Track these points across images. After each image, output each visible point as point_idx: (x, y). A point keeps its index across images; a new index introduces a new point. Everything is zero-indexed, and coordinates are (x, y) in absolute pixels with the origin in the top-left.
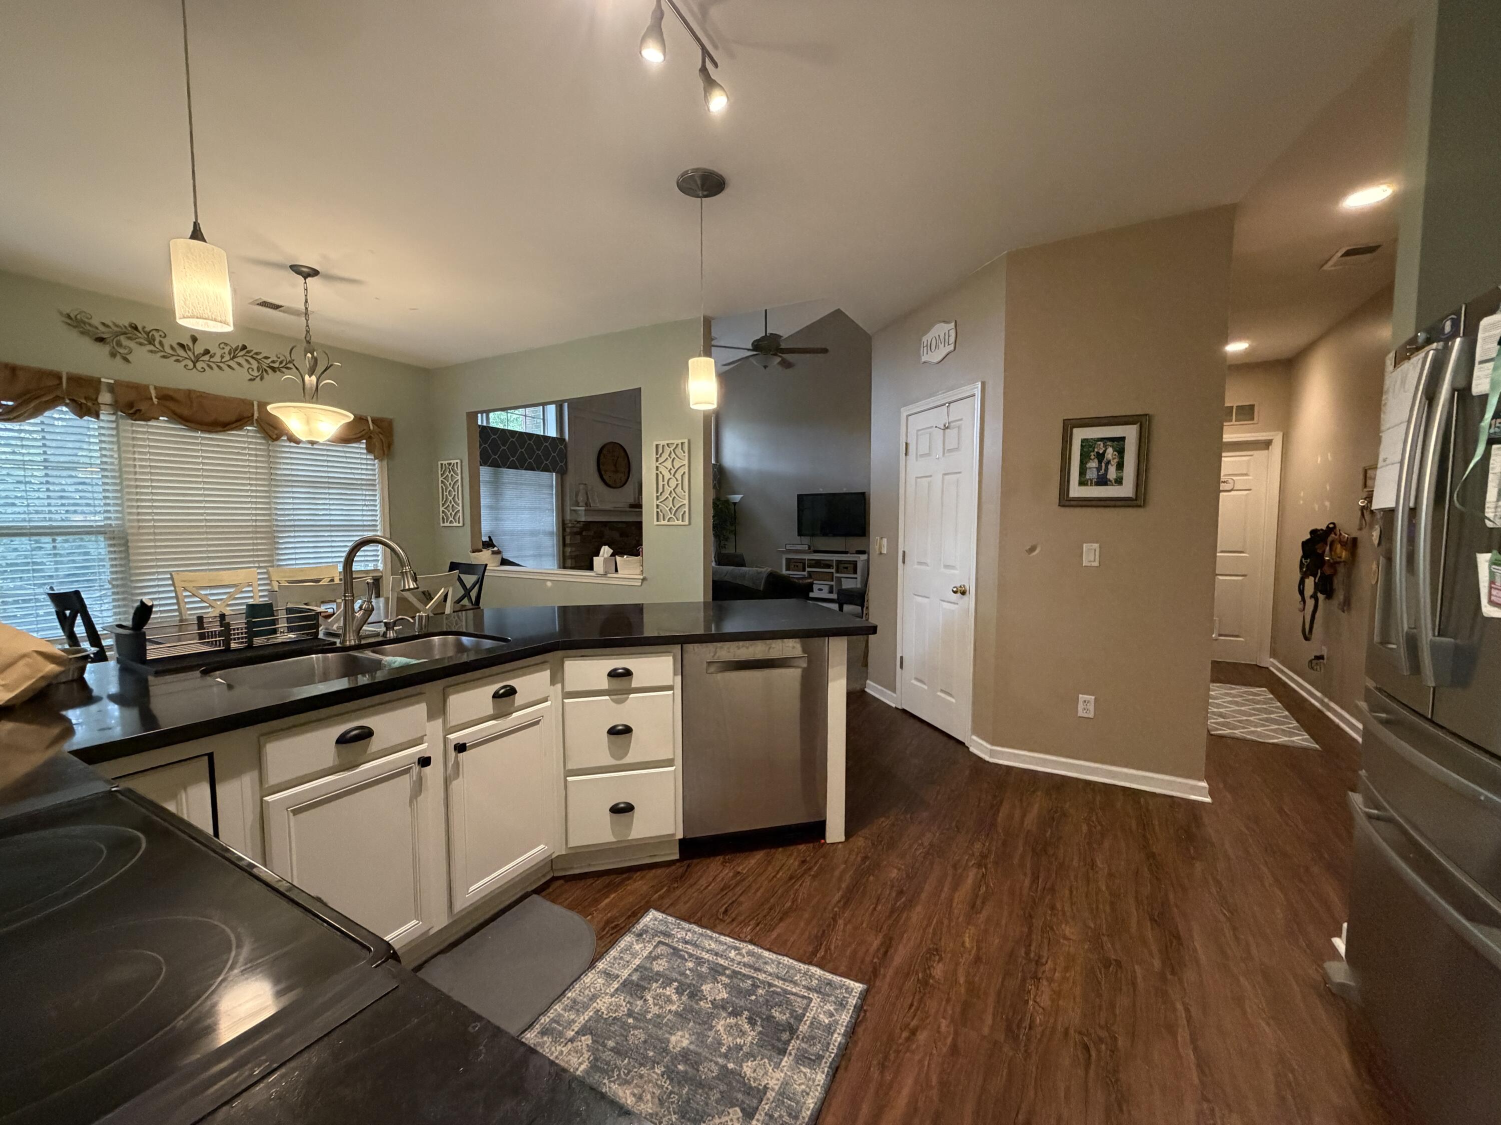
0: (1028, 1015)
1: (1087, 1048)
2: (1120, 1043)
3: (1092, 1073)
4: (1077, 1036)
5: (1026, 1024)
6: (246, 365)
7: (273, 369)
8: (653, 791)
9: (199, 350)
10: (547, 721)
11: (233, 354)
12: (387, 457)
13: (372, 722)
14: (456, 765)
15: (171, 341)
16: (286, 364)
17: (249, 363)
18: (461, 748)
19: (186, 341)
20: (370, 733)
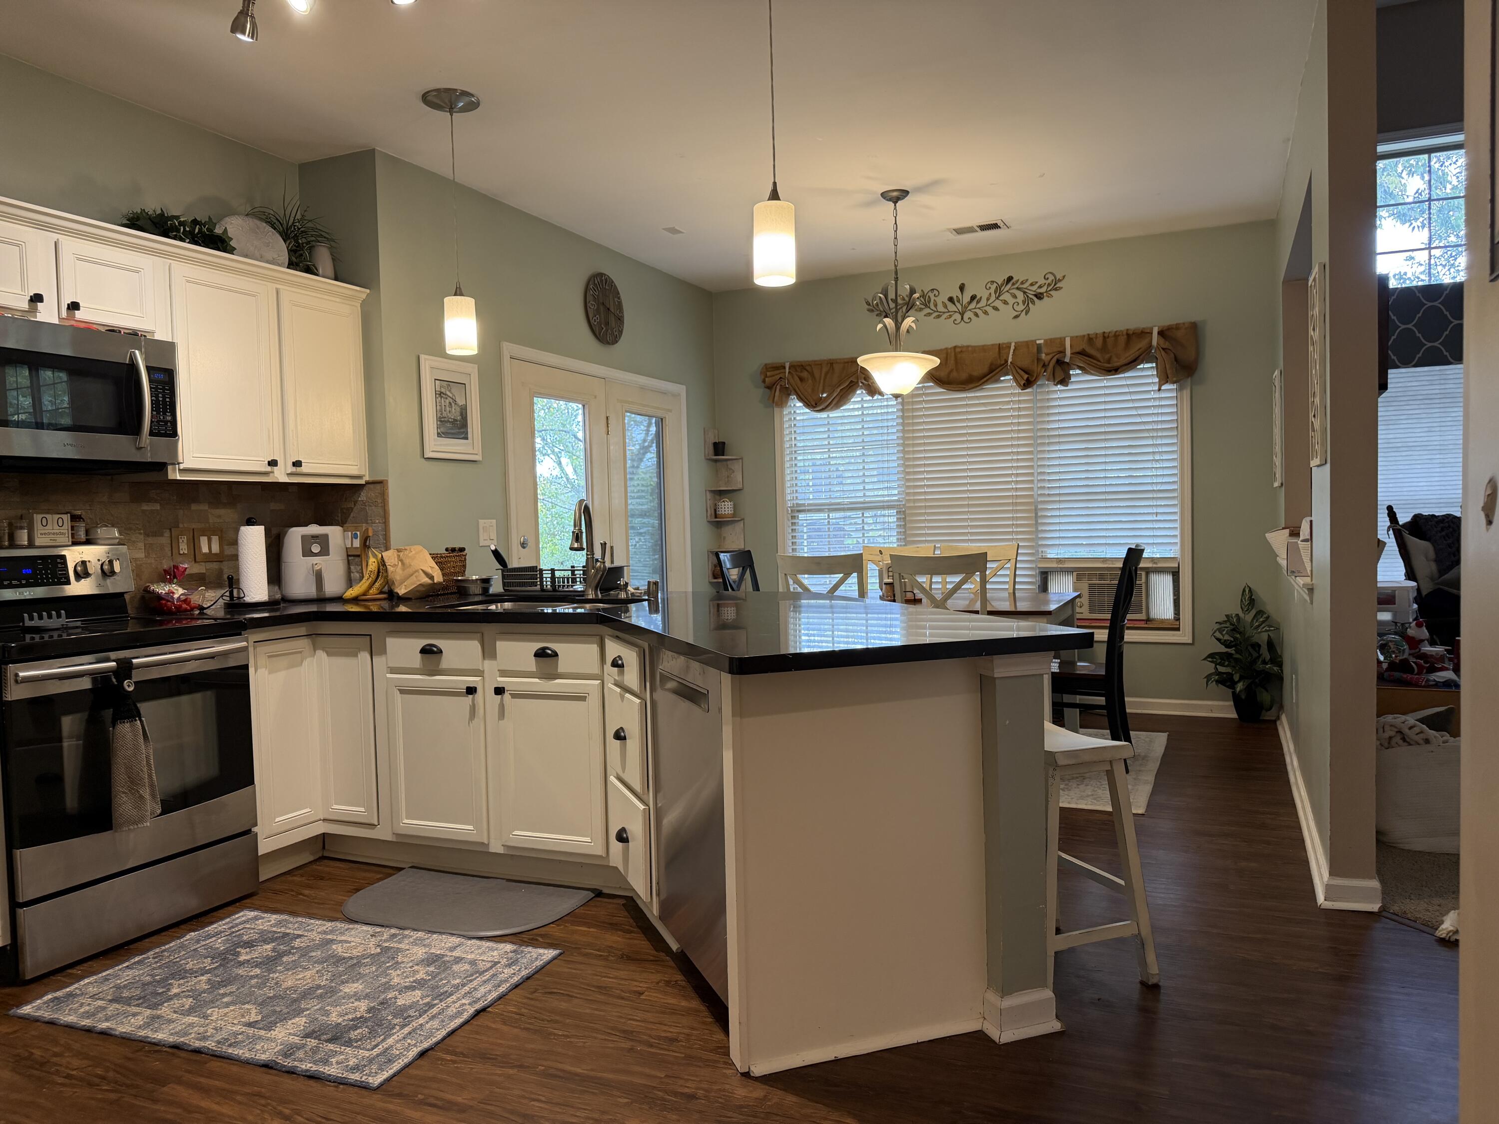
6: (1011, 301)
7: (1039, 296)
8: (636, 829)
9: (966, 299)
10: (594, 701)
11: (999, 292)
12: (1189, 379)
13: (440, 643)
14: (502, 707)
15: (943, 298)
16: (1055, 285)
17: (1015, 297)
18: (499, 691)
19: (956, 293)
20: (440, 652)
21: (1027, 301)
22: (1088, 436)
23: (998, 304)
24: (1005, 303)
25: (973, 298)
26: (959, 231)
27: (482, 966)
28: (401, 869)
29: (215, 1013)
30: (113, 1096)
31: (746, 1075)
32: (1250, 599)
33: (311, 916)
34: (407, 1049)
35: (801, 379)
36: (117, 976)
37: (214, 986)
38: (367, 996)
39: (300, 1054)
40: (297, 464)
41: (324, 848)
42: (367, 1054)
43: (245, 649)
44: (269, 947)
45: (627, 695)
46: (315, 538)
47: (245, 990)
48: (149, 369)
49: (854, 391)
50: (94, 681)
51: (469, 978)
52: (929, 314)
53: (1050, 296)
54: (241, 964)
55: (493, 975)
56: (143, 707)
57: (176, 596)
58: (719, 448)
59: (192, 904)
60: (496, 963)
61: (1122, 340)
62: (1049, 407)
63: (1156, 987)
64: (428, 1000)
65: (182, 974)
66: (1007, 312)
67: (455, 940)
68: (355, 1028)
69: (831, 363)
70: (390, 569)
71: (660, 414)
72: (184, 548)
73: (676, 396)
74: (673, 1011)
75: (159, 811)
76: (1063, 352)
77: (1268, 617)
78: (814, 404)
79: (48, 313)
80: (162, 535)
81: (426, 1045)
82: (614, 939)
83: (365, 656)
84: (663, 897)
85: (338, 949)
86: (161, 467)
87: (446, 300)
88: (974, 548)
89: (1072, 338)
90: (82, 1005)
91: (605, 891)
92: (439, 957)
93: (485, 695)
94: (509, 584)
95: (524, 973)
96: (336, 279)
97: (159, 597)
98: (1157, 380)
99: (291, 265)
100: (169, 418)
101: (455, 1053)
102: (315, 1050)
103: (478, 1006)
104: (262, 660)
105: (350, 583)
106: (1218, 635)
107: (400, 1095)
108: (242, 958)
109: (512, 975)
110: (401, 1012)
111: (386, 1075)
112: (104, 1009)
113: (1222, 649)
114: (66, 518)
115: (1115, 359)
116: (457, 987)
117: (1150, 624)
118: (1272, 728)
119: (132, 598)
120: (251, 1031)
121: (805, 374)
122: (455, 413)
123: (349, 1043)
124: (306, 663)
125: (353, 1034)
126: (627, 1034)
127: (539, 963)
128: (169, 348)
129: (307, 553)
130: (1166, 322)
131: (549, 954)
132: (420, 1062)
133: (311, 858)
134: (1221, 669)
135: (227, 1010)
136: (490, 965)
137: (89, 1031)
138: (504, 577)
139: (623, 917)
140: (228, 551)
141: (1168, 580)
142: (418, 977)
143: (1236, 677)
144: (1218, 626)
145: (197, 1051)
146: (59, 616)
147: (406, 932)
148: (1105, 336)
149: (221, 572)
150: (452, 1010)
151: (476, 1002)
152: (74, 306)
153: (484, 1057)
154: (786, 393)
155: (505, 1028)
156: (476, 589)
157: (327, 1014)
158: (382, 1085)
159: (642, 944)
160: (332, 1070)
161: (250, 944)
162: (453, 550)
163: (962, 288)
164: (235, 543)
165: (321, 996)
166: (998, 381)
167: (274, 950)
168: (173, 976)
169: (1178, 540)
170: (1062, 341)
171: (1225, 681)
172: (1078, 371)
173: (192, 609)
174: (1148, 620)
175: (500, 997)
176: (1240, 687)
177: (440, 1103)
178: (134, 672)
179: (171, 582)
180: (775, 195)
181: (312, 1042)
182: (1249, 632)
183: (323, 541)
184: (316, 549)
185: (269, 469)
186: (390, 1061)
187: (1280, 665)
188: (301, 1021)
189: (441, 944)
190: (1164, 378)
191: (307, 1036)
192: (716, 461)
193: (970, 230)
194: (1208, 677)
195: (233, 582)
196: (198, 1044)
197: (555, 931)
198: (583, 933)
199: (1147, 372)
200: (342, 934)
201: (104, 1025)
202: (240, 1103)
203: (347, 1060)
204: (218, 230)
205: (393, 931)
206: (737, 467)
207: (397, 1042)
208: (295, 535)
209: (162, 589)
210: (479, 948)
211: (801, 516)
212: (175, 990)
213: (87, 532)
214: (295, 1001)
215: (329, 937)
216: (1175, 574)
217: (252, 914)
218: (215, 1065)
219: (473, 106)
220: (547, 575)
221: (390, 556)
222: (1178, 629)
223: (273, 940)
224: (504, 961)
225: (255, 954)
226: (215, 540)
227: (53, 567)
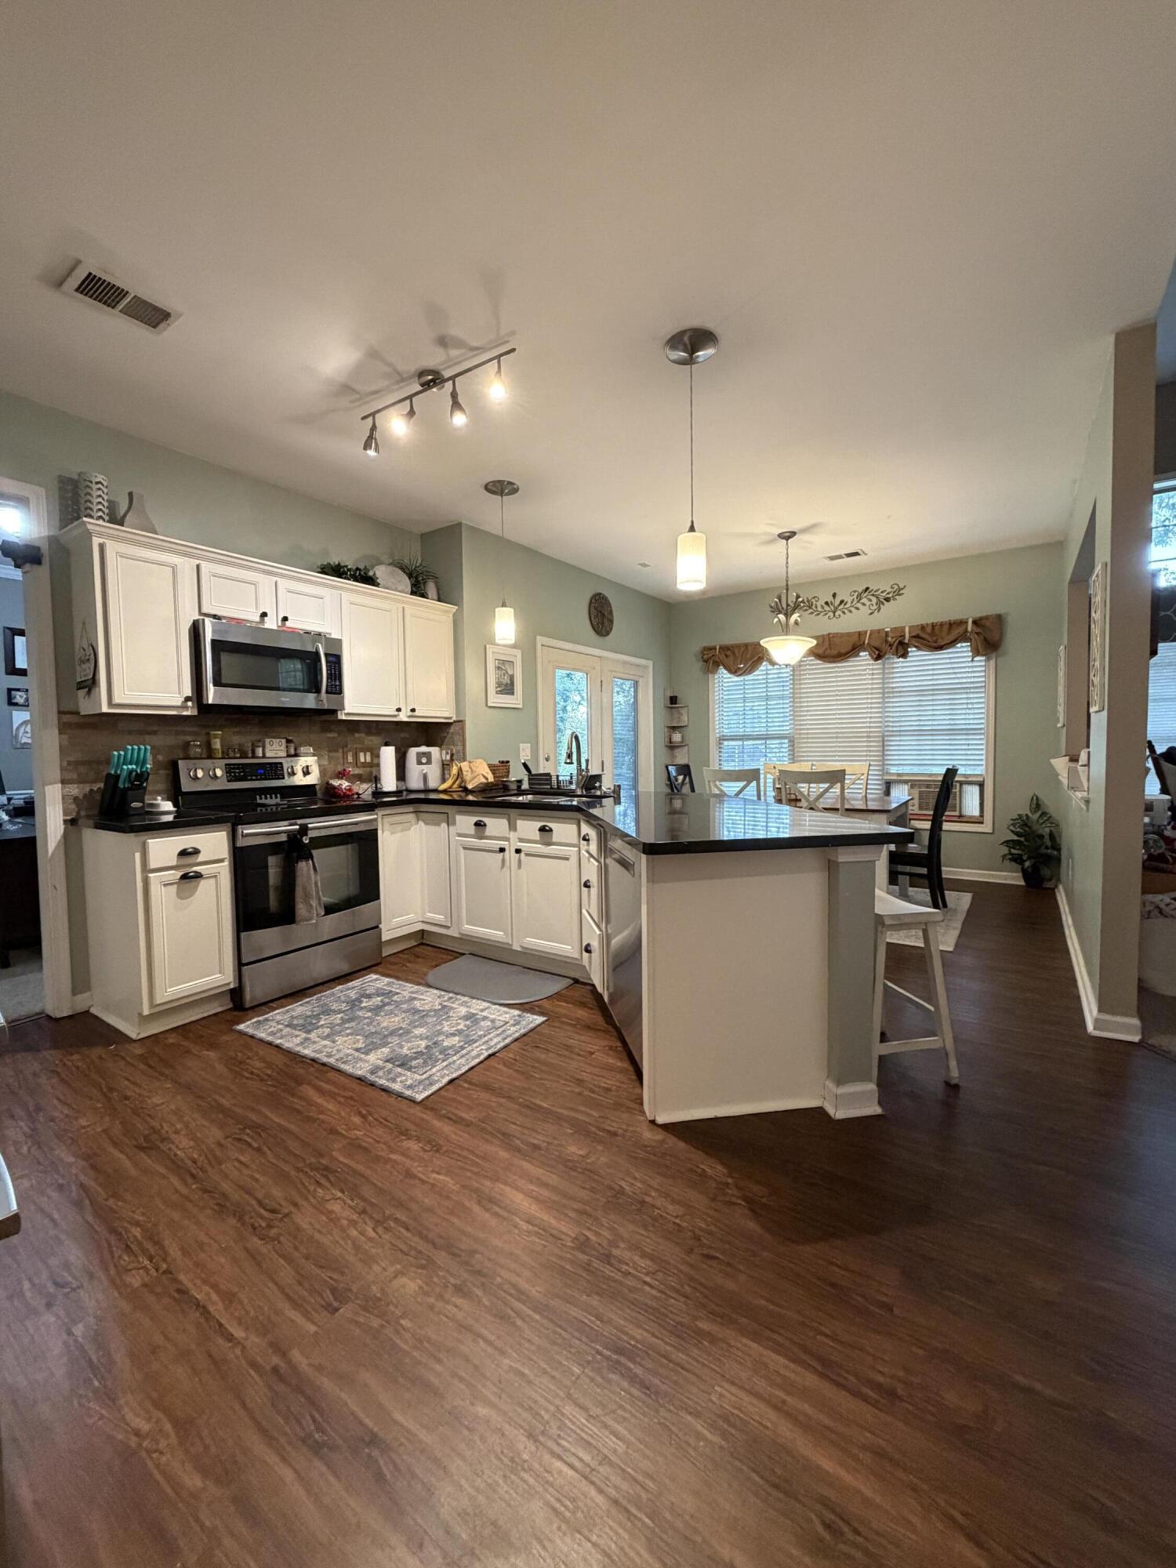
0: (327, 1184)
1: (273, 1211)
2: (255, 1239)
3: (254, 1202)
4: (286, 1211)
5: (323, 1181)
6: (868, 603)
7: (887, 600)
8: (595, 944)
9: (837, 602)
10: (574, 860)
11: (859, 597)
12: (994, 655)
13: (486, 820)
14: (520, 861)
15: (822, 602)
16: (898, 592)
17: (870, 600)
18: (518, 851)
19: (830, 599)
20: (485, 825)
21: (879, 603)
22: (921, 692)
23: (859, 605)
24: (864, 604)
25: (842, 602)
26: (832, 558)
27: (498, 1024)
28: (464, 954)
29: (340, 1040)
30: (271, 1089)
31: (653, 1122)
32: (1037, 804)
33: (407, 980)
34: (443, 1077)
35: (727, 656)
36: (293, 1010)
37: (344, 1021)
38: (427, 1038)
39: (381, 1073)
40: (413, 710)
41: (423, 937)
42: (419, 1077)
43: (376, 820)
44: (379, 999)
45: (592, 859)
46: (424, 754)
47: (360, 1027)
48: (326, 655)
49: (761, 663)
50: (289, 836)
51: (488, 1032)
52: (812, 613)
53: (895, 599)
54: (362, 1008)
55: (504, 1031)
56: (315, 853)
57: (343, 787)
58: (673, 700)
59: (345, 968)
60: (507, 1023)
61: (946, 628)
62: (893, 673)
63: (956, 1087)
64: (462, 1044)
65: (328, 1012)
66: (864, 610)
67: (486, 1004)
68: (416, 1058)
69: (746, 646)
70: (465, 773)
71: (636, 678)
72: (350, 759)
73: (646, 667)
74: (610, 1068)
75: (323, 913)
76: (904, 636)
77: (1050, 817)
78: (734, 671)
79: (271, 624)
80: (337, 751)
81: (454, 1075)
82: (581, 1013)
83: (444, 825)
84: (611, 990)
85: (417, 1004)
86: (334, 712)
87: (497, 610)
88: (835, 766)
89: (910, 627)
90: (271, 1027)
91: (582, 980)
92: (474, 1015)
93: (510, 854)
94: (533, 784)
95: (523, 1031)
96: (439, 600)
97: (334, 788)
98: (971, 654)
99: (413, 593)
100: (338, 683)
101: (470, 1083)
102: (390, 1072)
103: (490, 1052)
104: (386, 826)
105: (444, 780)
106: (1011, 828)
107: (432, 1109)
108: (363, 1005)
109: (515, 1032)
110: (443, 1051)
111: (427, 1093)
112: (281, 1030)
113: (1015, 838)
114: (284, 741)
115: (940, 640)
116: (480, 1037)
117: (961, 818)
118: (1051, 894)
119: (320, 789)
120: (357, 1054)
121: (729, 653)
122: (506, 680)
123: (409, 1069)
124: (412, 828)
125: (414, 1063)
126: (580, 1082)
127: (532, 1025)
128: (339, 642)
129: (419, 763)
130: (978, 615)
131: (540, 1019)
132: (448, 1087)
133: (415, 944)
134: (1013, 851)
135: (346, 1039)
136: (502, 1023)
137: (270, 1044)
138: (529, 779)
139: (589, 999)
140: (375, 761)
141: (976, 789)
142: (459, 1027)
143: (1025, 858)
144: (1012, 822)
145: (324, 1064)
146: (276, 797)
147: (458, 997)
148: (933, 626)
149: (371, 773)
150: (474, 1053)
151: (489, 1048)
152: (285, 619)
153: (487, 1088)
154: (717, 664)
155: (505, 1069)
156: (513, 786)
157: (402, 1047)
158: (423, 1100)
159: (599, 1019)
160: (396, 1087)
161: (369, 996)
162: (503, 762)
163: (834, 595)
164: (378, 756)
165: (400, 1035)
166: (858, 655)
167: (382, 1001)
168: (323, 1013)
169: (984, 763)
170: (903, 629)
171: (1017, 859)
172: (914, 649)
173: (353, 795)
174: (961, 816)
175: (505, 1047)
176: (1027, 864)
177: (454, 1118)
178: (309, 832)
179: (342, 778)
180: (692, 529)
181: (390, 1066)
182: (1035, 827)
183: (428, 755)
184: (424, 760)
185: (396, 713)
186: (431, 1084)
187: (1059, 850)
188: (386, 1050)
189: (477, 1006)
190: (976, 652)
191: (387, 1061)
192: (671, 708)
193: (839, 557)
194: (1004, 857)
195: (377, 779)
196: (325, 1060)
197: (546, 1004)
198: (563, 1008)
199: (963, 649)
200: (422, 994)
201: (278, 1042)
202: (340, 1103)
203: (406, 1080)
204: (371, 573)
205: (451, 995)
206: (684, 711)
207: (438, 1071)
208: (413, 752)
209: (336, 783)
210: (499, 1011)
211: (726, 743)
212: (322, 1023)
213: (296, 749)
214: (385, 1036)
215: (414, 995)
216: (981, 785)
217: (374, 976)
218: (331, 1075)
219: (515, 491)
220: (554, 779)
221: (465, 765)
222: (982, 823)
223: (383, 994)
224: (512, 1022)
225: (370, 1003)
226: (368, 754)
227: (274, 770)
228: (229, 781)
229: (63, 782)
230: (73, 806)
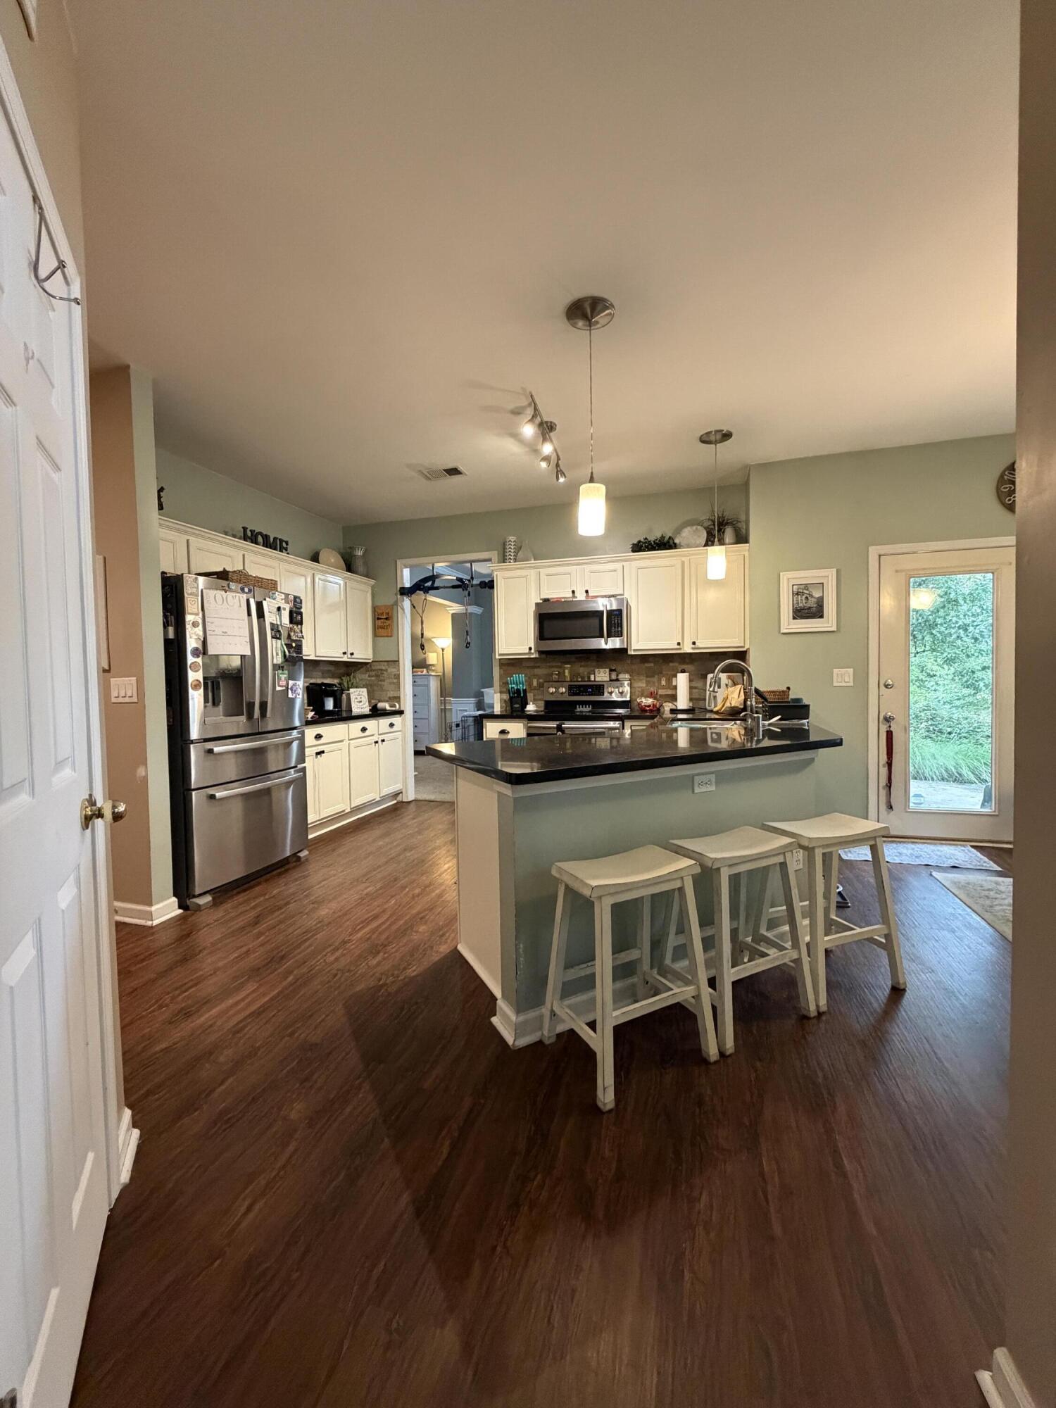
40: (695, 643)
48: (609, 611)
72: (663, 683)
79: (577, 596)
80: (653, 677)
114: (607, 670)
122: (811, 603)
128: (623, 600)
146: (589, 707)
152: (587, 591)
185: (678, 647)
195: (675, 701)
213: (615, 676)
227: (599, 689)
228: (569, 695)
229: (501, 692)
230: (504, 705)
